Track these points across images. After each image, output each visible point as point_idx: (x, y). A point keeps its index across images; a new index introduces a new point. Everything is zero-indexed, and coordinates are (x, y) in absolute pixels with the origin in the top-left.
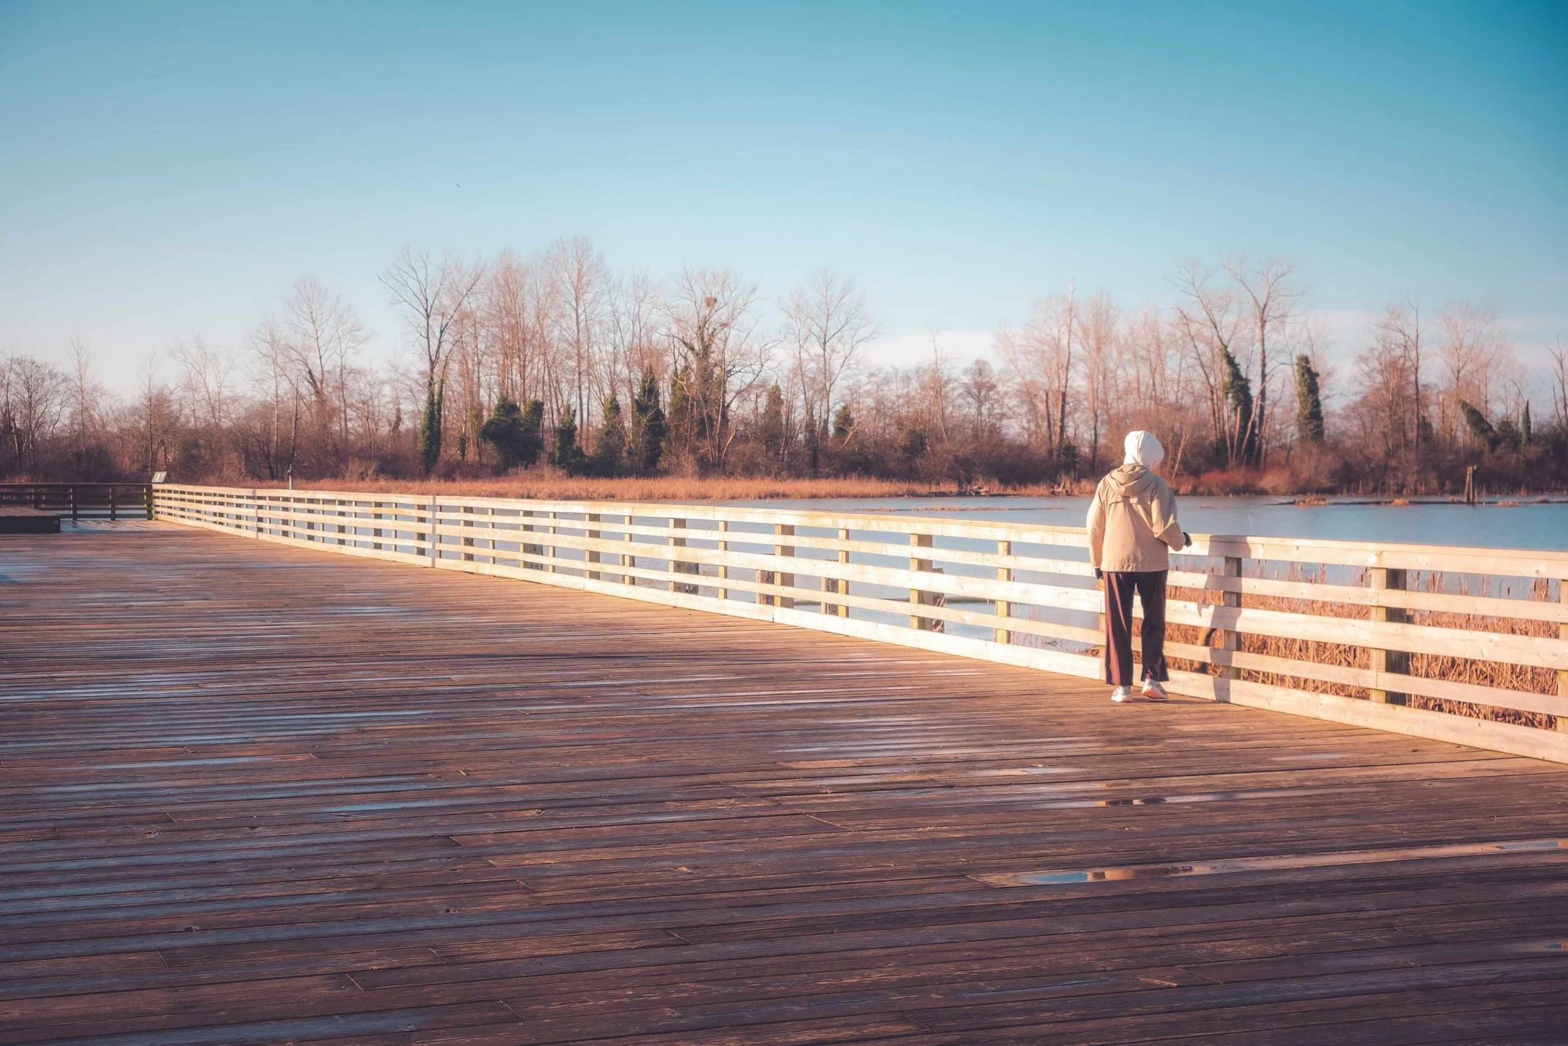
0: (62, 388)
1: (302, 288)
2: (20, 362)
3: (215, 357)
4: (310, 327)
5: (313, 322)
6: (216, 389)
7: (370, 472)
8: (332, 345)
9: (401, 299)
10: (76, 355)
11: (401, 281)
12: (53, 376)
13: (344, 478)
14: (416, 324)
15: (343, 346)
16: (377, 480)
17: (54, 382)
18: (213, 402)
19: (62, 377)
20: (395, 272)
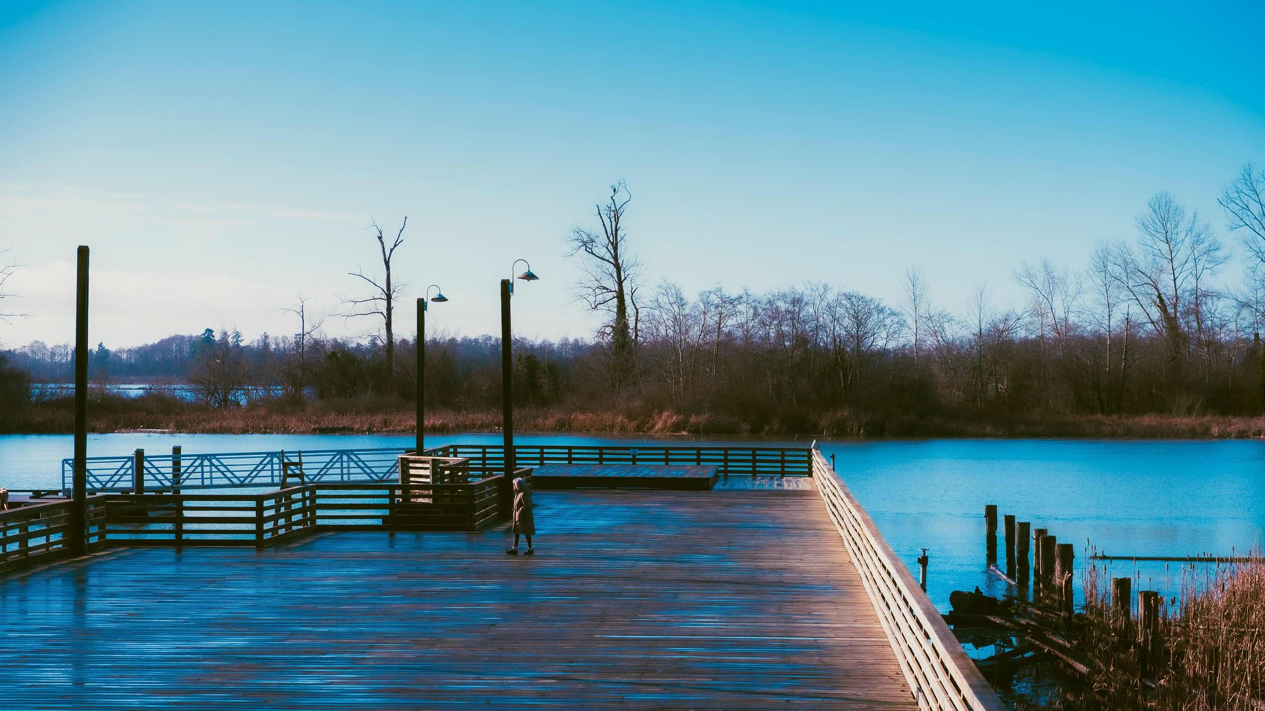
0: (888, 322)
1: (1157, 208)
2: (849, 297)
3: (1063, 281)
4: (1165, 247)
5: (1167, 242)
6: (1063, 316)
7: (1197, 406)
8: (1187, 266)
9: (1242, 223)
10: (911, 286)
11: (1242, 204)
12: (881, 311)
13: (1171, 412)
14: (1257, 249)
15: (1200, 268)
16: (1204, 415)
17: (881, 316)
18: (1059, 327)
19: (889, 312)
20: (1236, 195)
